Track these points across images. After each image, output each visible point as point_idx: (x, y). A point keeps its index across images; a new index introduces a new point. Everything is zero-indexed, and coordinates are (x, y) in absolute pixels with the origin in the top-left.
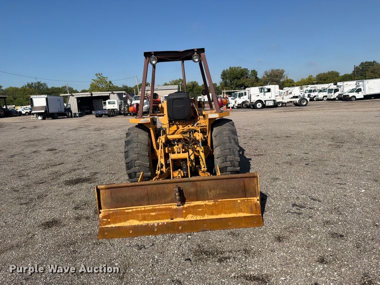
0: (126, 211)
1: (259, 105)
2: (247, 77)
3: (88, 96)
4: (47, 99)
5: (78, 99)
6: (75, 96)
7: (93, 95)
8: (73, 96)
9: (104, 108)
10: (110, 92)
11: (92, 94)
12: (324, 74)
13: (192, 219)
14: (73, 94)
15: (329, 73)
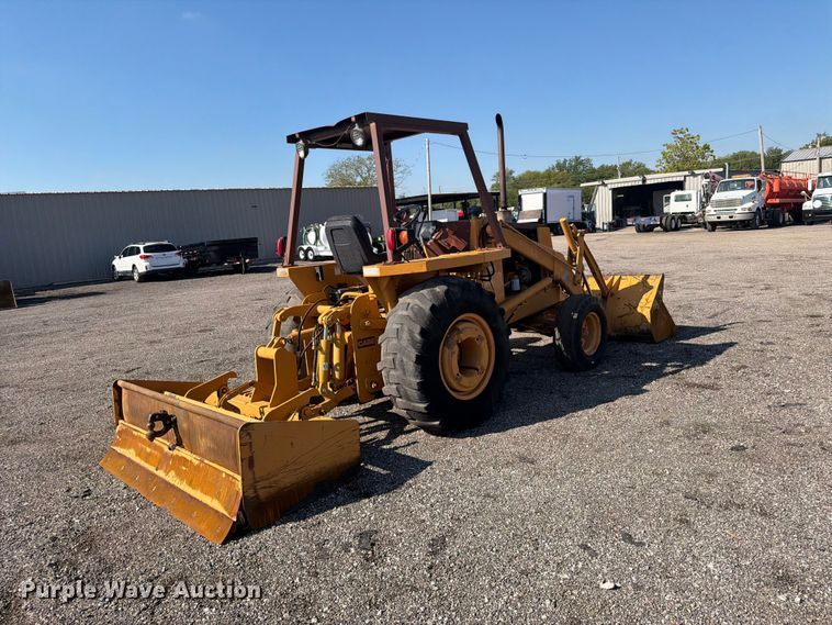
3: (637, 184)
4: (545, 195)
5: (616, 191)
6: (609, 186)
7: (648, 182)
8: (605, 185)
9: (666, 210)
10: (687, 173)
11: (644, 181)
13: (172, 482)
14: (606, 182)
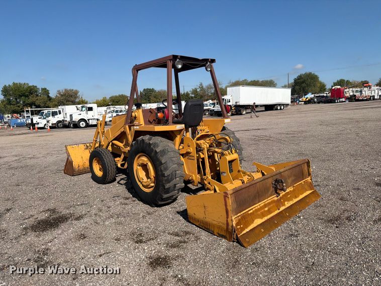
0: (249, 212)
1: (83, 124)
2: (37, 95)
12: (116, 97)
13: (289, 205)
15: (120, 96)
